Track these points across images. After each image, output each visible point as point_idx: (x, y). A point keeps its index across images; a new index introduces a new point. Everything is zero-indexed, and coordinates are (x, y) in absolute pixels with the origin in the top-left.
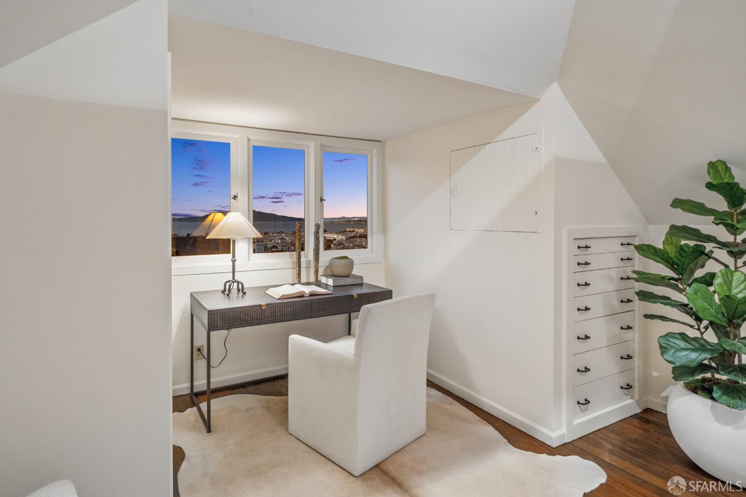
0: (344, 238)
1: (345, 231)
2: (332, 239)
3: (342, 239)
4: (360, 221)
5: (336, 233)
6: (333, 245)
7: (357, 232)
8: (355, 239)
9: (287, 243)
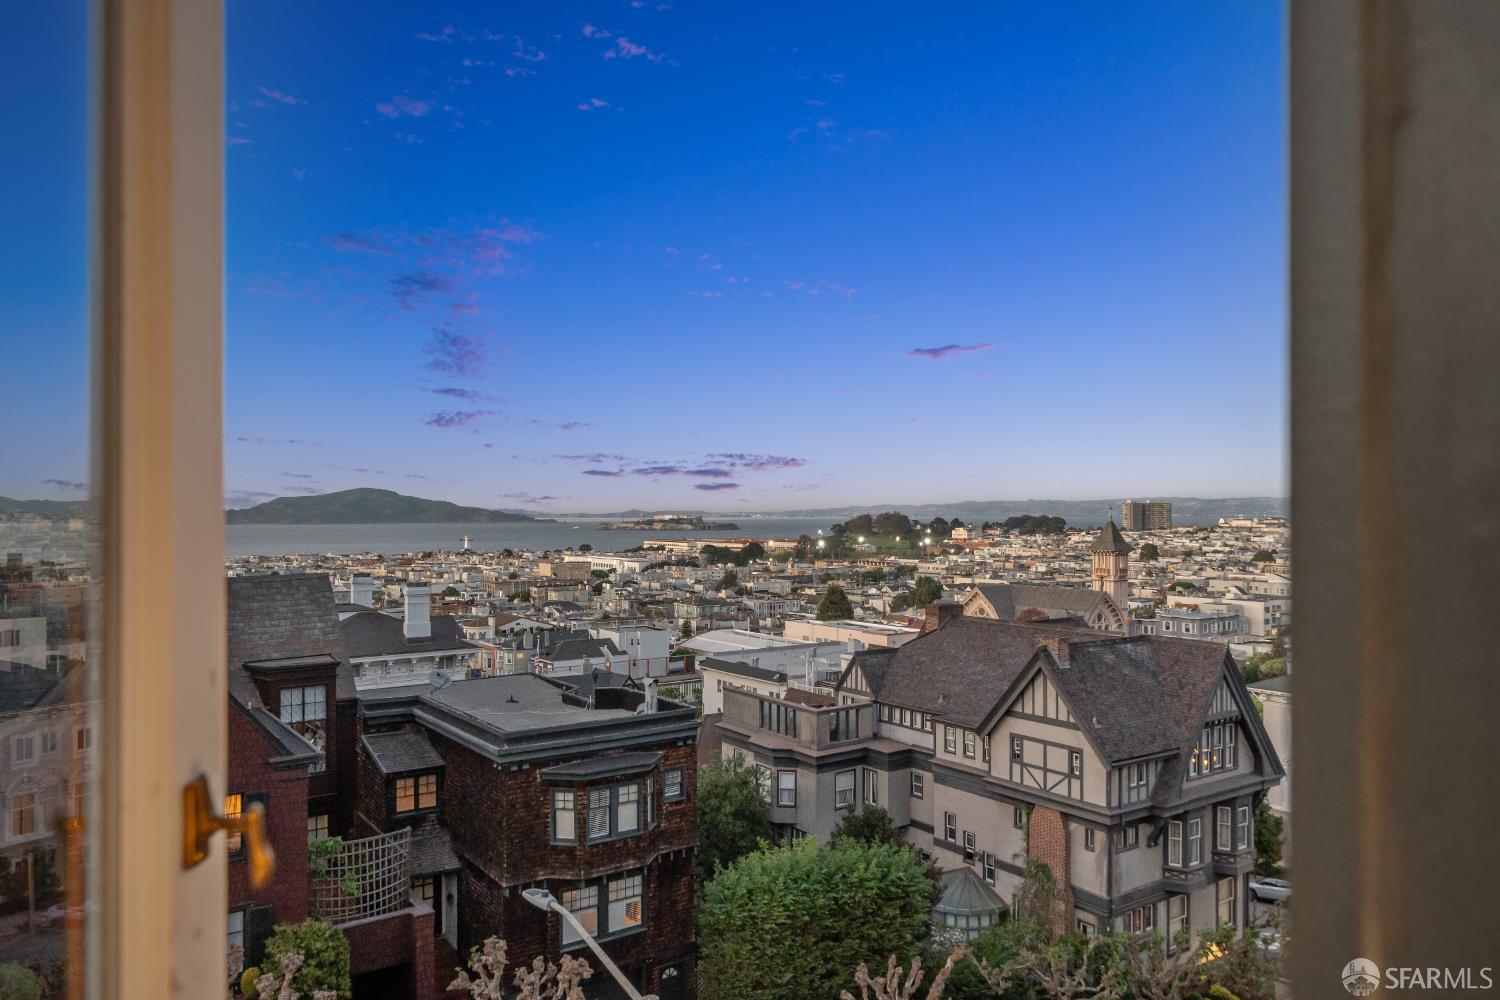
0: (637, 566)
1: (641, 548)
2: (606, 569)
3: (633, 571)
4: (678, 521)
5: (617, 554)
6: (608, 586)
7: (671, 550)
8: (666, 568)
9: (486, 581)
